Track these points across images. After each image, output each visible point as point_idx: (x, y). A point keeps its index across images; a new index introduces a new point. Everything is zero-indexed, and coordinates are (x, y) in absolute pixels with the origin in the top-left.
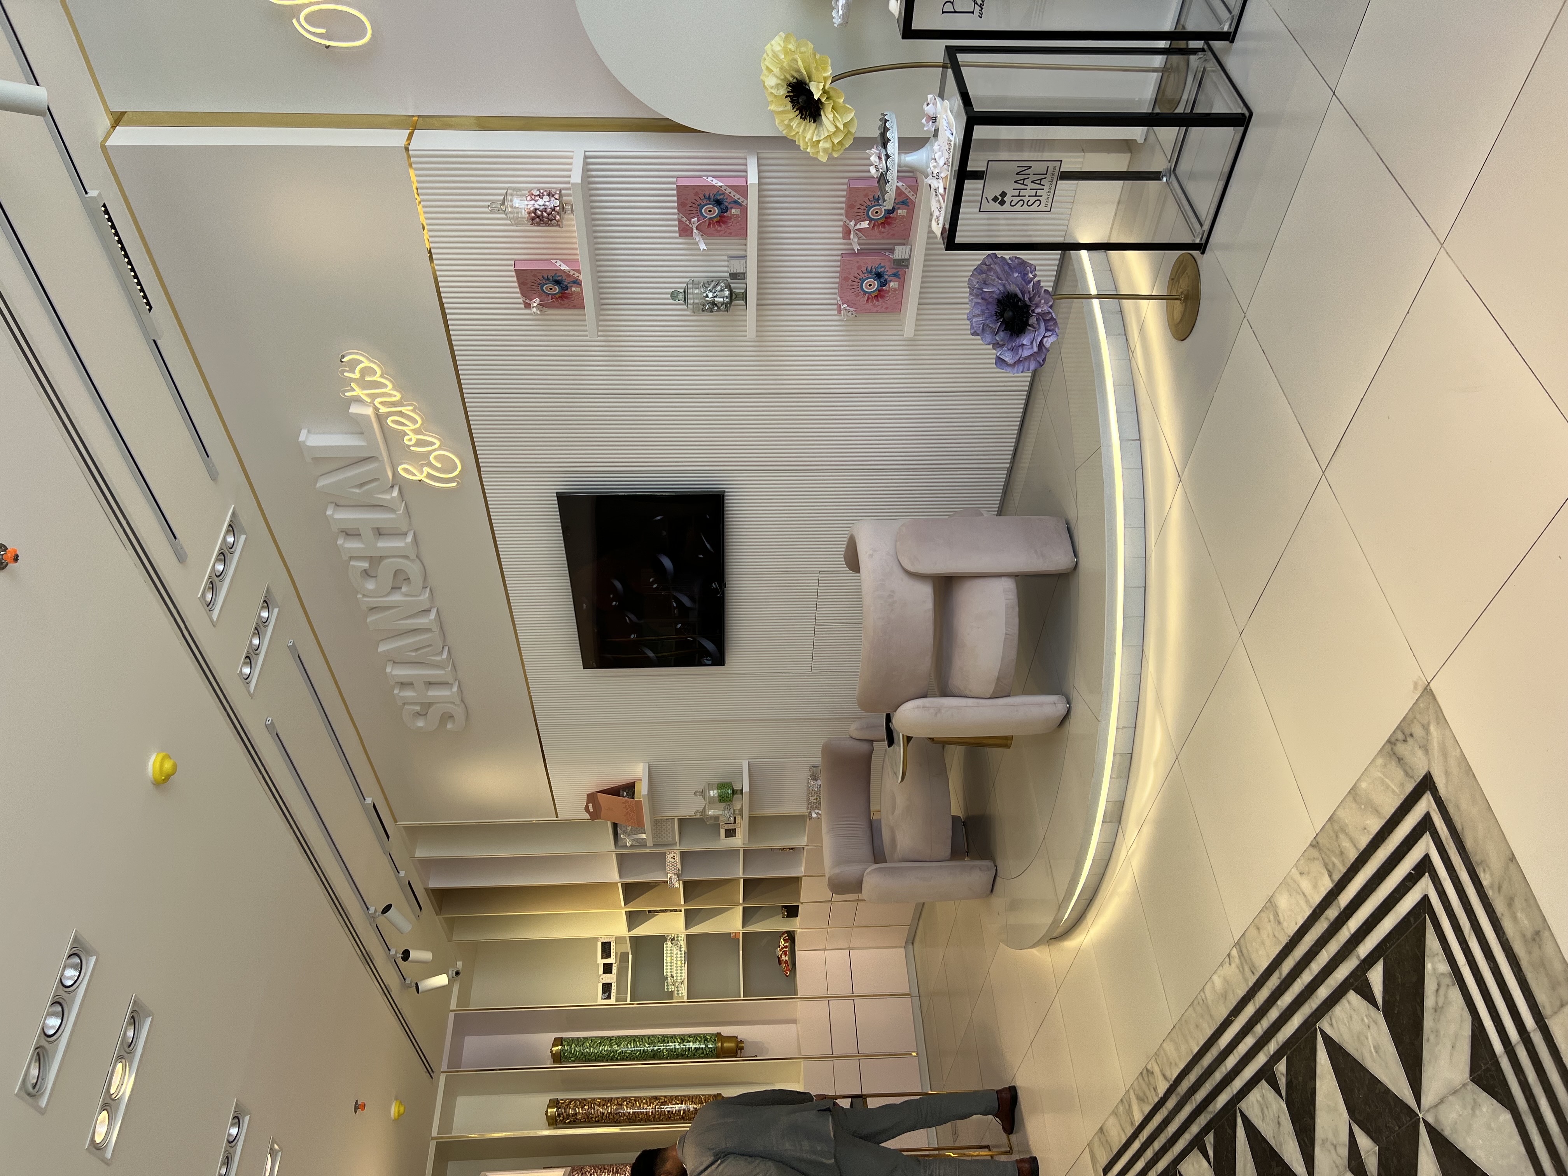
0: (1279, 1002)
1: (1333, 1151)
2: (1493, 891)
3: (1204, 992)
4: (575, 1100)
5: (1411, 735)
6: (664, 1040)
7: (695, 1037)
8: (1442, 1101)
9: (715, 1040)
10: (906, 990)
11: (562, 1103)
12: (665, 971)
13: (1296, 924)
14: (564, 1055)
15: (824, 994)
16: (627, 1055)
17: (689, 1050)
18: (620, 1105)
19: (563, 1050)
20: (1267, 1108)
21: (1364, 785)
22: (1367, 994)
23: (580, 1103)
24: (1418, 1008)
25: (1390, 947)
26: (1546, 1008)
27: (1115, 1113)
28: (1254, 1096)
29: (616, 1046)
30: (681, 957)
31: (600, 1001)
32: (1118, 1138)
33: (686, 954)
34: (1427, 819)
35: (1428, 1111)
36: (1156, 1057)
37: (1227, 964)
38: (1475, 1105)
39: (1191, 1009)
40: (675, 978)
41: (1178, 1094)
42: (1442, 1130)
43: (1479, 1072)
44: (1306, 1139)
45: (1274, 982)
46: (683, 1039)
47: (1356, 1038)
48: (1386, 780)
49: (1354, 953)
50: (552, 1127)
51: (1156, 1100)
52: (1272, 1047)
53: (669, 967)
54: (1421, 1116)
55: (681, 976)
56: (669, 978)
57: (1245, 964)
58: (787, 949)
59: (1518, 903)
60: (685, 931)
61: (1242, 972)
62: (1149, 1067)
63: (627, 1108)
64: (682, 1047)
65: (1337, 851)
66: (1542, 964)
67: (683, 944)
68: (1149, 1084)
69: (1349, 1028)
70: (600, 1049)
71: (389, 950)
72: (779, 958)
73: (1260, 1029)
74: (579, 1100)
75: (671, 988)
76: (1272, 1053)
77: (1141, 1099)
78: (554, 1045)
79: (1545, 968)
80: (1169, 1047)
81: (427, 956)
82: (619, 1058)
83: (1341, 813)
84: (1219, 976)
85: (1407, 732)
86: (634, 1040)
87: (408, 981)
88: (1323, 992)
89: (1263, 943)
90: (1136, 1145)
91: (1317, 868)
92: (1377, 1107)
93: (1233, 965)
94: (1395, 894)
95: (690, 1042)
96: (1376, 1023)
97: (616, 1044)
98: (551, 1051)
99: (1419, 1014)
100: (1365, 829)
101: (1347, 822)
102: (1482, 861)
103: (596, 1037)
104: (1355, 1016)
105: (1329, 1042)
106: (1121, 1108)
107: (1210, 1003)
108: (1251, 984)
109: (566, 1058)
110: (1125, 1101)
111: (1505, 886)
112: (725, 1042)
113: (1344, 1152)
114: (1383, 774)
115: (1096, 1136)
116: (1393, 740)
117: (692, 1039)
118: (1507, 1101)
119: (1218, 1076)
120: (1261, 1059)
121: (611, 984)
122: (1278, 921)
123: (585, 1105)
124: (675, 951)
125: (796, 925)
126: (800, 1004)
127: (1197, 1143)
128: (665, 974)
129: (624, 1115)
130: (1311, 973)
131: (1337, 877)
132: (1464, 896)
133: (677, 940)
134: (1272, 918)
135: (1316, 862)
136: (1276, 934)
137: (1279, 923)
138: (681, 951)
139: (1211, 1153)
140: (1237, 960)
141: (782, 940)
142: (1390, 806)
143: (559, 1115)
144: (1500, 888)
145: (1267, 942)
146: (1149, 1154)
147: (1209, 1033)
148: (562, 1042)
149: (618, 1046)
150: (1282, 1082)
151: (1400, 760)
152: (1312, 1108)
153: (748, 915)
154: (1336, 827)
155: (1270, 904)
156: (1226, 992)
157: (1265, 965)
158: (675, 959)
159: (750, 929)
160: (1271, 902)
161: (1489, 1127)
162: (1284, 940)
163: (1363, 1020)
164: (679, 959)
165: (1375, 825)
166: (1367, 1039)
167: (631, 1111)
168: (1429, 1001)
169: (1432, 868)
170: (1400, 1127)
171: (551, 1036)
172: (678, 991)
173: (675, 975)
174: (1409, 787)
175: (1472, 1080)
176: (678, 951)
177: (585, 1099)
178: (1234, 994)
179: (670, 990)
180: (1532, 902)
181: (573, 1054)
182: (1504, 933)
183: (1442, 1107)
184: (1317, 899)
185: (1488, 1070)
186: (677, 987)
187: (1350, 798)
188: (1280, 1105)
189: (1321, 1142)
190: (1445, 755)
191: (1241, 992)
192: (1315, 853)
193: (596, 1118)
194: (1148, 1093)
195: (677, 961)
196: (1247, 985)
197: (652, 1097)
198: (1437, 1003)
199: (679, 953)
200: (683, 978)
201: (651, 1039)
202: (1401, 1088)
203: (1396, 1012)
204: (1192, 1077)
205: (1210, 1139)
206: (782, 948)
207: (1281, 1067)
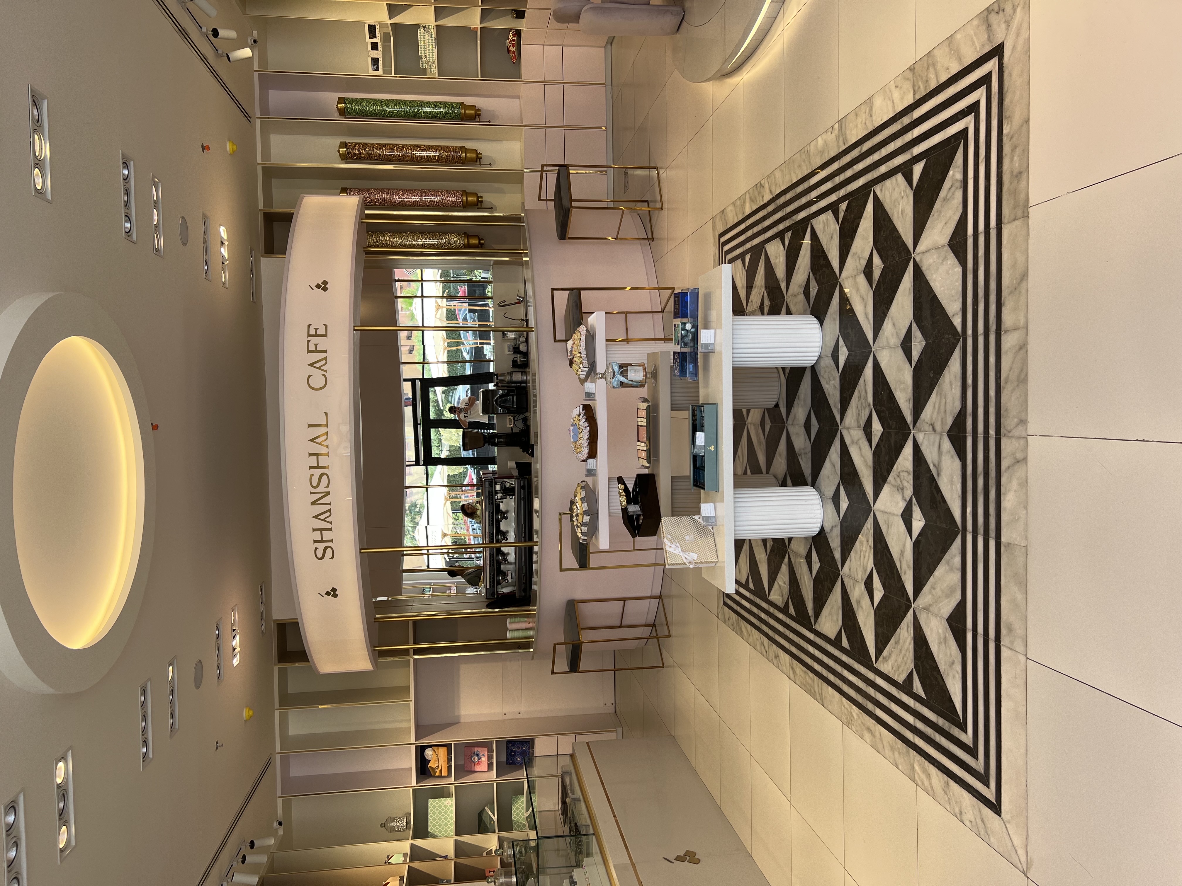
0: (855, 167)
1: (858, 261)
2: (1007, 139)
3: (810, 146)
4: (359, 144)
5: (1003, 10)
6: (422, 105)
7: (445, 104)
8: (928, 251)
9: (460, 108)
10: (603, 80)
11: (349, 145)
12: (420, 52)
13: (882, 120)
14: (347, 111)
15: (542, 79)
16: (395, 114)
17: (440, 113)
18: (391, 149)
19: (346, 107)
20: (828, 227)
21: (959, 36)
22: (909, 179)
23: (363, 146)
24: (935, 196)
25: (933, 154)
26: (1005, 219)
27: (734, 204)
28: (822, 217)
29: (386, 107)
30: (432, 42)
31: (371, 72)
32: (732, 219)
33: (436, 40)
34: (989, 75)
35: (918, 254)
36: (769, 178)
37: (830, 132)
38: (945, 258)
39: (798, 154)
40: (428, 59)
41: (777, 204)
42: (922, 266)
43: (954, 242)
44: (844, 250)
45: (855, 153)
46: (436, 105)
47: (893, 202)
48: (975, 38)
49: (910, 151)
50: (344, 161)
51: (762, 204)
52: (842, 192)
53: (423, 49)
54: (913, 256)
55: (433, 58)
56: (423, 58)
57: (841, 136)
58: (514, 42)
59: (1019, 151)
60: (435, 23)
61: (838, 141)
62: (762, 182)
63: (397, 151)
64: (435, 110)
65: (924, 79)
66: (1015, 192)
67: (433, 31)
68: (759, 193)
69: (891, 196)
70: (374, 108)
71: (201, 28)
72: (508, 49)
73: (838, 180)
74: (361, 144)
75: (425, 66)
76: (840, 196)
77: (752, 200)
78: (339, 103)
79: (1015, 195)
80: (778, 174)
81: (232, 34)
82: (388, 115)
83: (937, 52)
84: (822, 139)
85: (1002, 7)
86: (399, 103)
87: (220, 52)
88: (883, 169)
89: (857, 126)
90: (742, 227)
91: (907, 86)
92: (891, 244)
93: (833, 135)
94: (949, 121)
95: (441, 108)
96: (907, 196)
97: (386, 105)
98: (337, 107)
99: (934, 199)
100: (948, 69)
101: (938, 60)
102: (1009, 117)
103: (370, 99)
104: (897, 189)
105: (876, 199)
106: (738, 202)
107: (812, 154)
108: (841, 150)
109: (349, 112)
110: (742, 199)
111: (1015, 137)
112: (467, 109)
113: (864, 263)
114: (975, 33)
115: (719, 214)
116: (990, 9)
117: (442, 105)
118: (963, 263)
119: (804, 200)
120: (833, 198)
121: (378, 58)
122: (871, 115)
123: (366, 148)
124: (427, 37)
125: (522, 24)
126: (523, 86)
127: (780, 235)
128: (420, 54)
129: (396, 157)
130: (880, 154)
131: (918, 97)
132: (989, 136)
133: (429, 28)
134: (867, 111)
135: (908, 82)
136: (867, 122)
137: (871, 116)
138: (432, 37)
139: (787, 243)
140: (837, 132)
141: (511, 34)
142: (969, 60)
143: (348, 153)
144: (1012, 138)
145: (859, 126)
146: (749, 233)
147: (806, 173)
148: (344, 101)
149: (387, 107)
150: (841, 215)
151: (989, 26)
152: (854, 234)
153: (485, 15)
154: (930, 61)
155: (869, 102)
156: (824, 150)
157: (854, 141)
158: (427, 44)
159: (488, 25)
160: (870, 100)
161: (948, 273)
162: (871, 128)
163: (901, 193)
164: (430, 44)
165: (955, 68)
166: (899, 204)
167: (400, 154)
168: (943, 194)
169: (978, 111)
170: (899, 259)
171: (335, 96)
172: (431, 69)
173: (428, 56)
174: (987, 49)
175: (948, 245)
176: (430, 37)
177: (366, 144)
178: (828, 153)
179: (424, 67)
180: (1026, 153)
181: (354, 110)
182: (1002, 167)
183: (927, 255)
184: (900, 108)
185: (960, 242)
186: (430, 66)
187: (947, 43)
188: (836, 228)
189: (853, 254)
190: (1018, 34)
191: (833, 153)
192: (909, 75)
193: (375, 157)
194: (757, 197)
195: (429, 45)
196: (838, 150)
197: (415, 145)
198: (947, 196)
199: (430, 39)
200: (434, 59)
201: (412, 103)
202: (908, 238)
203: (921, 194)
204: (788, 196)
205: (788, 236)
206: (511, 41)
207: (843, 206)
